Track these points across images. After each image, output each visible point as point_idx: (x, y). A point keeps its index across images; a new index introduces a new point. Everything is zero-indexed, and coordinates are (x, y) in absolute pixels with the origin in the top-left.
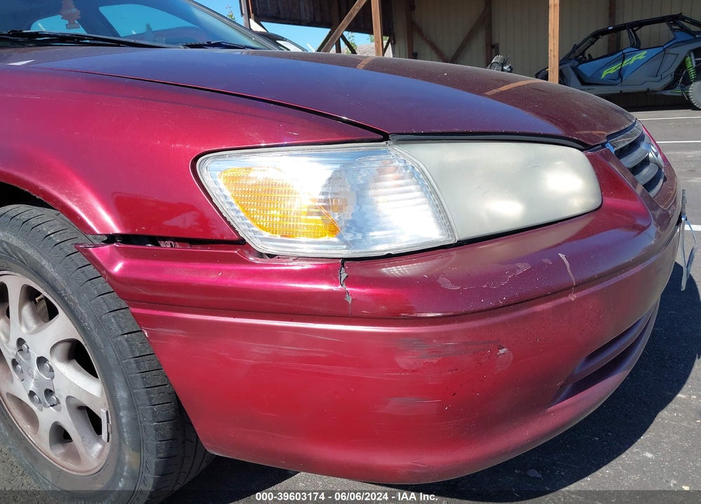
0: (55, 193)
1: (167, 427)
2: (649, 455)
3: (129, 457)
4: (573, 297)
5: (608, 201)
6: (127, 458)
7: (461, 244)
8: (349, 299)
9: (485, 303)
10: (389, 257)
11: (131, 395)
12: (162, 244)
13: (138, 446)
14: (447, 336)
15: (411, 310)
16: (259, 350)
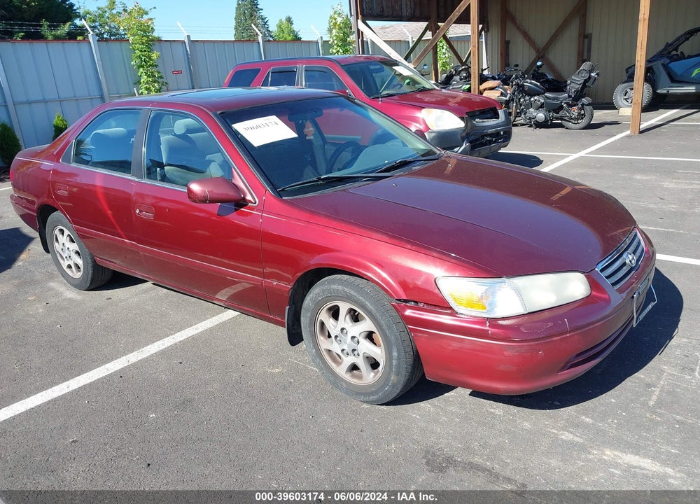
0: (363, 272)
1: (410, 367)
2: (613, 400)
3: (393, 378)
4: (568, 335)
5: (593, 293)
6: (392, 378)
7: (529, 313)
8: (490, 332)
9: (535, 337)
10: (503, 319)
11: (399, 355)
12: (419, 304)
13: (398, 374)
14: (522, 347)
15: (511, 338)
16: (455, 345)
